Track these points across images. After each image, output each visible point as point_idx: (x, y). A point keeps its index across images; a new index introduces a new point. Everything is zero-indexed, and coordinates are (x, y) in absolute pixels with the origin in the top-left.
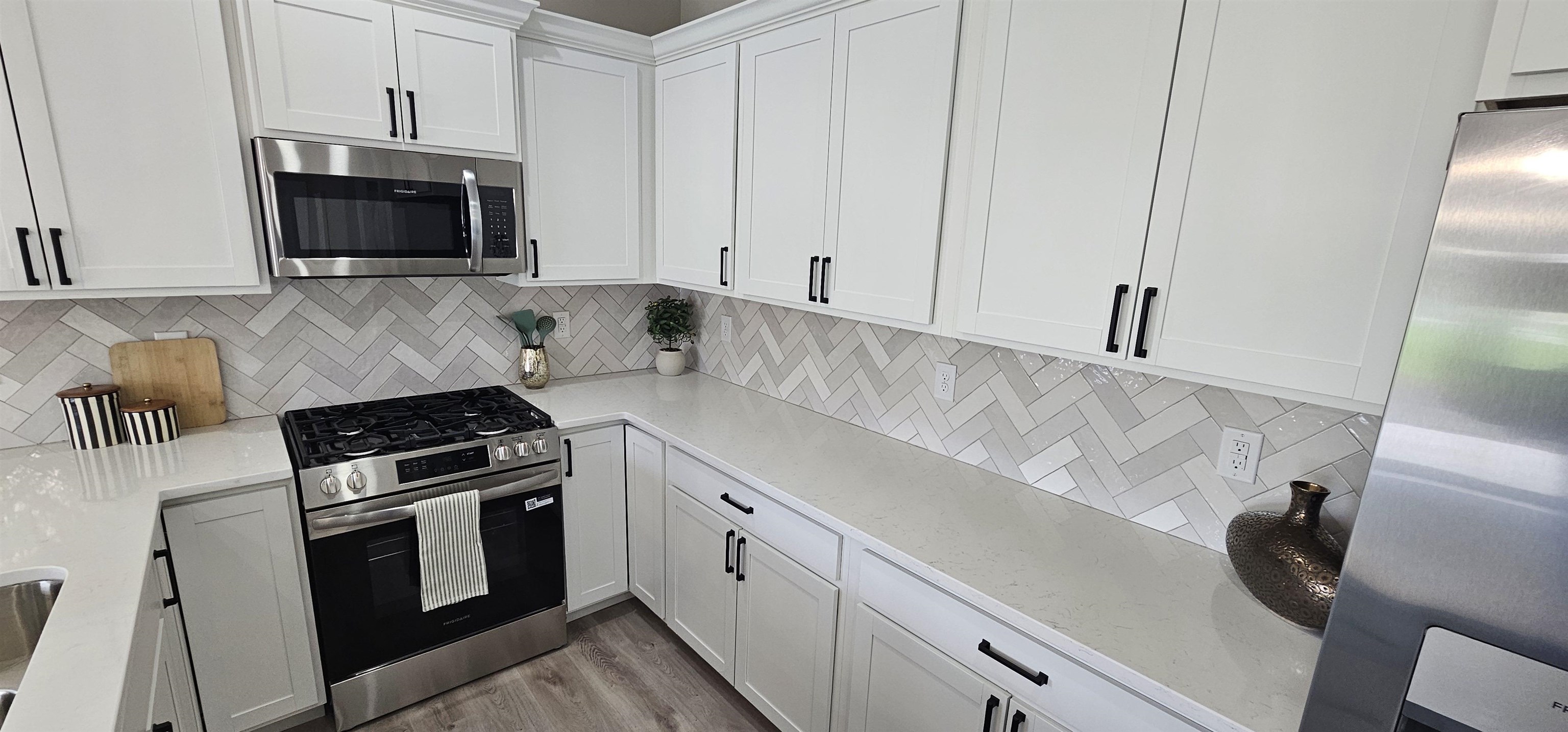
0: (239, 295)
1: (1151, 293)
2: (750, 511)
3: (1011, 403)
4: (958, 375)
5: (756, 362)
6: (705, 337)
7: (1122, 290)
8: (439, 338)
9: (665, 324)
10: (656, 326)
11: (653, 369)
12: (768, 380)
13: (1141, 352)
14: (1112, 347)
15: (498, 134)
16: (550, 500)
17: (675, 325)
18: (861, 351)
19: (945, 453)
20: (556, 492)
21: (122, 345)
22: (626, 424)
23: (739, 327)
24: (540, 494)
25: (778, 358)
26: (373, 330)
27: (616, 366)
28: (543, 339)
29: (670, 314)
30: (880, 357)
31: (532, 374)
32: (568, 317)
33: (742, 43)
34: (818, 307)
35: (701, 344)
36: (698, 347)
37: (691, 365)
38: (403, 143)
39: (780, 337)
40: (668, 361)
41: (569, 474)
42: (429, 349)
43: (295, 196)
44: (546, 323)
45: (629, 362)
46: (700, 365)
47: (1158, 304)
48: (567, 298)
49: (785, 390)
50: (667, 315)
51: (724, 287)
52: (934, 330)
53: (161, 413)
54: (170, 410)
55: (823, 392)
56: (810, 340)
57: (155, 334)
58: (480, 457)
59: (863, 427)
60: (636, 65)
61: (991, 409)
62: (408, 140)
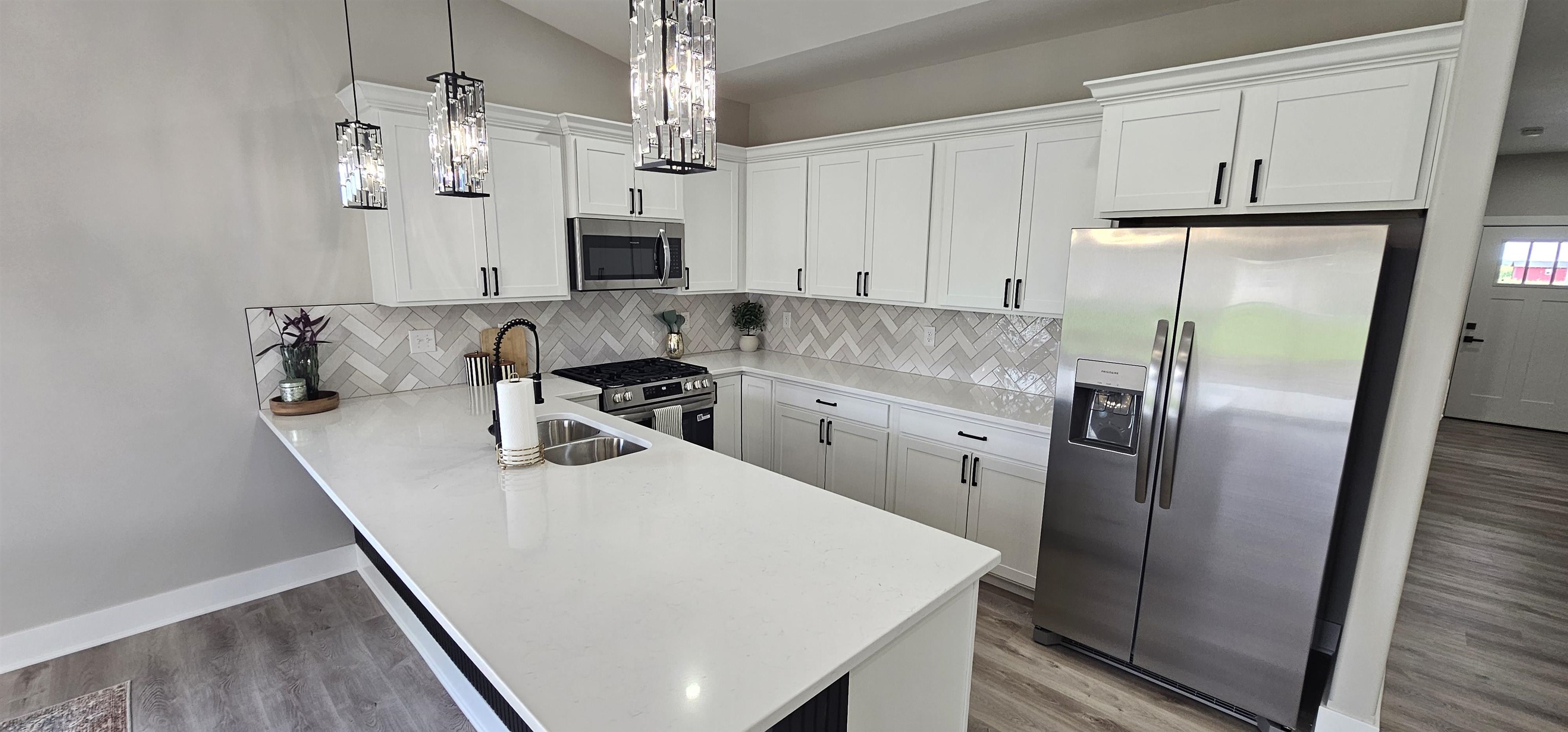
0: (535, 302)
1: (1019, 281)
2: (835, 405)
3: (965, 343)
4: (937, 331)
5: (810, 338)
6: (769, 326)
7: (1008, 281)
8: (624, 328)
9: (748, 318)
10: (743, 320)
11: (738, 348)
12: (818, 349)
13: (1017, 306)
14: (1006, 305)
15: (676, 209)
16: (709, 416)
17: (755, 319)
18: (880, 325)
19: (931, 375)
20: (710, 411)
21: (487, 330)
22: (742, 373)
23: (796, 318)
24: (704, 412)
25: (825, 333)
26: (594, 322)
27: (714, 347)
28: (679, 328)
29: (750, 312)
30: (892, 327)
31: (675, 350)
32: (689, 315)
33: (809, 157)
34: (862, 299)
35: (767, 331)
36: (764, 334)
37: (761, 346)
38: (635, 217)
39: (826, 321)
40: (748, 342)
41: (716, 402)
42: (619, 335)
43: (591, 247)
44: (680, 320)
45: (721, 345)
46: (766, 344)
47: (1022, 285)
48: (688, 304)
49: (830, 353)
50: (748, 313)
51: (799, 291)
52: (926, 306)
53: (508, 367)
54: (513, 366)
55: (856, 351)
56: (847, 322)
57: (499, 324)
58: (677, 388)
59: (882, 368)
60: (737, 164)
61: (956, 347)
62: (637, 215)
